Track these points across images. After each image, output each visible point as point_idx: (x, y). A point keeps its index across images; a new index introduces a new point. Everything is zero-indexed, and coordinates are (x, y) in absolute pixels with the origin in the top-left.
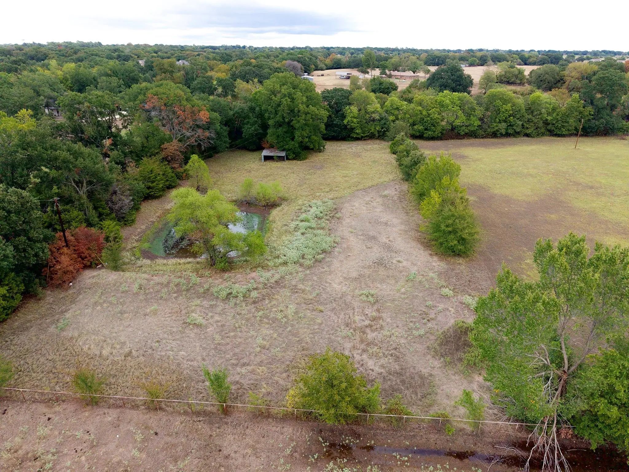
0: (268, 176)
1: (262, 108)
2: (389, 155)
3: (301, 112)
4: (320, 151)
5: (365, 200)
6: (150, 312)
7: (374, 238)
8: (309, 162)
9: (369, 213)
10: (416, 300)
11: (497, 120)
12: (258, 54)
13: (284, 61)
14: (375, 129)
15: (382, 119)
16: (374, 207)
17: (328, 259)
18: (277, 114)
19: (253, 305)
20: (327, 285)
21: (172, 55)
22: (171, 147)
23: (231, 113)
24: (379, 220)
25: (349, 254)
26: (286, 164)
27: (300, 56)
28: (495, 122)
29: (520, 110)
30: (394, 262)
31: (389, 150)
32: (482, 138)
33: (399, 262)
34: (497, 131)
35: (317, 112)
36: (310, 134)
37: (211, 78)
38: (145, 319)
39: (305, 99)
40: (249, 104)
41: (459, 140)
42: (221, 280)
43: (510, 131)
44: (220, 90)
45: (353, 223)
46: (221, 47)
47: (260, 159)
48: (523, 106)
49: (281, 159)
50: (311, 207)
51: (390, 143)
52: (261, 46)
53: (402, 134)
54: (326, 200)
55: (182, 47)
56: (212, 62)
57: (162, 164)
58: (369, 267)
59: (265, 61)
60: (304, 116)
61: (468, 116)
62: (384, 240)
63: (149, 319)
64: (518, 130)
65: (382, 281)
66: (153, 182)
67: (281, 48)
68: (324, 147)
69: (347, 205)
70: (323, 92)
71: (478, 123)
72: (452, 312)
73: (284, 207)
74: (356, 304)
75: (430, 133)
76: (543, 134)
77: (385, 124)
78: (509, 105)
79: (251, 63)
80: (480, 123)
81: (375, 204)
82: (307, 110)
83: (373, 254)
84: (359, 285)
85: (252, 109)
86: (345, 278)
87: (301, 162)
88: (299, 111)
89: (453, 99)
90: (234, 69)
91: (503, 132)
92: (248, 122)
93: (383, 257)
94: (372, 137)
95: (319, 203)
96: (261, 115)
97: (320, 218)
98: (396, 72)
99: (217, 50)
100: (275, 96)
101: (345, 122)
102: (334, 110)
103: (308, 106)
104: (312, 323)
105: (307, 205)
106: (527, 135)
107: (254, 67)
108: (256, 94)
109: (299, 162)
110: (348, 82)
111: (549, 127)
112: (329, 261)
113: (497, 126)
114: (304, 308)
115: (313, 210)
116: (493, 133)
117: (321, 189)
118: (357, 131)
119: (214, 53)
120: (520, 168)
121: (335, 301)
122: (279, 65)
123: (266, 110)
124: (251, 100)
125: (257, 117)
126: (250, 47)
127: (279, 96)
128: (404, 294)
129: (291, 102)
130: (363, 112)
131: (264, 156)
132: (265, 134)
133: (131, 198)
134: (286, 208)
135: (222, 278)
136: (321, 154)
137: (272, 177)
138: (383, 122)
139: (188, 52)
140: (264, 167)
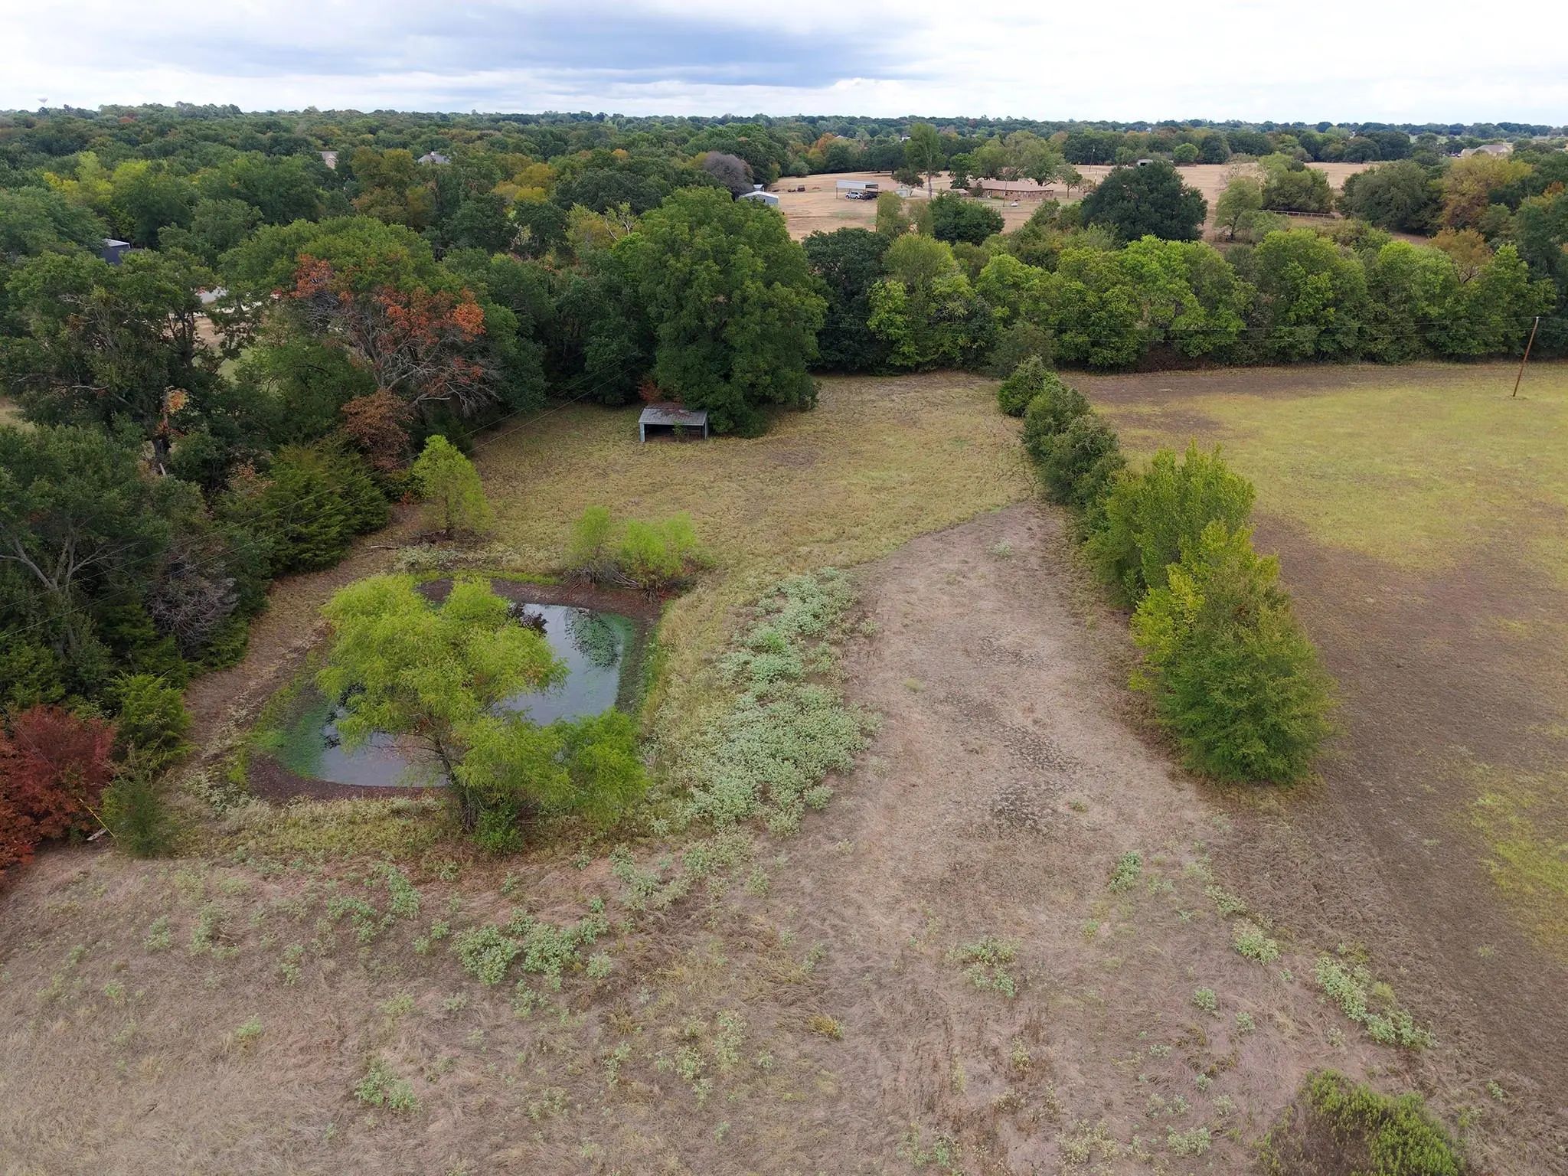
0: (655, 488)
1: (640, 289)
2: (999, 419)
3: (751, 301)
4: (803, 408)
5: (942, 571)
6: (233, 1048)
7: (984, 712)
8: (771, 442)
9: (962, 615)
10: (1156, 978)
11: (1292, 316)
12: (635, 135)
13: (702, 155)
14: (954, 342)
15: (972, 315)
16: (975, 596)
17: (846, 802)
18: (682, 307)
19: (596, 1011)
20: (849, 912)
21: (415, 137)
22: (371, 410)
23: (553, 302)
24: (996, 644)
25: (914, 780)
26: (707, 450)
27: (743, 139)
28: (1285, 322)
29: (1353, 290)
30: (1061, 809)
31: (998, 404)
32: (1248, 366)
33: (1076, 808)
34: (1292, 346)
35: (796, 301)
36: (776, 363)
37: (501, 201)
38: (213, 1076)
39: (760, 265)
40: (602, 277)
41: (1187, 373)
42: (490, 895)
43: (1327, 346)
44: (526, 234)
45: (917, 654)
46: (543, 117)
47: (635, 433)
48: (1362, 277)
49: (693, 434)
50: (784, 596)
51: (999, 383)
52: (642, 115)
53: (1035, 359)
54: (828, 571)
55: (444, 117)
56: (511, 158)
57: (343, 461)
58: (984, 832)
59: (652, 154)
60: (758, 313)
61: (1212, 305)
62: (1017, 718)
63: (229, 1077)
64: (1349, 342)
65: (1032, 893)
66: (310, 519)
67: (693, 119)
68: (813, 397)
69: (891, 587)
70: (809, 242)
71: (1236, 325)
72: (1288, 1033)
73: (704, 595)
74: (954, 1001)
75: (1107, 353)
76: (1417, 355)
77: (982, 328)
78: (1326, 275)
79: (614, 160)
80: (1243, 326)
81: (973, 583)
82: (767, 295)
83: (989, 776)
84: (955, 913)
85: (613, 291)
86: (906, 881)
87: (752, 441)
88: (745, 300)
89: (1169, 259)
90: (568, 176)
91: (1309, 348)
92: (601, 328)
93: (1024, 790)
94: (944, 364)
95: (809, 583)
96: (636, 309)
97: (814, 638)
98: (993, 180)
99: (532, 126)
100: (677, 255)
101: (872, 323)
102: (840, 290)
103: (769, 285)
104: (803, 1095)
105: (773, 589)
106: (1373, 358)
107: (621, 169)
108: (622, 247)
109: (745, 443)
110: (871, 208)
111: (1431, 335)
112: (850, 811)
113: (1291, 333)
114: (773, 1023)
115: (792, 607)
116: (1278, 352)
117: (812, 532)
118: (905, 349)
119: (521, 132)
120: (1378, 460)
121: (880, 986)
122: (688, 165)
123: (652, 297)
124: (608, 266)
125: (628, 314)
126: (616, 116)
127: (687, 257)
128: (1110, 947)
129: (720, 272)
130: (920, 295)
131: (646, 426)
132: (650, 363)
133: (230, 582)
134: (710, 597)
135: (495, 884)
136: (807, 416)
137: (667, 491)
138: (976, 323)
139: (454, 131)
140: (645, 460)
